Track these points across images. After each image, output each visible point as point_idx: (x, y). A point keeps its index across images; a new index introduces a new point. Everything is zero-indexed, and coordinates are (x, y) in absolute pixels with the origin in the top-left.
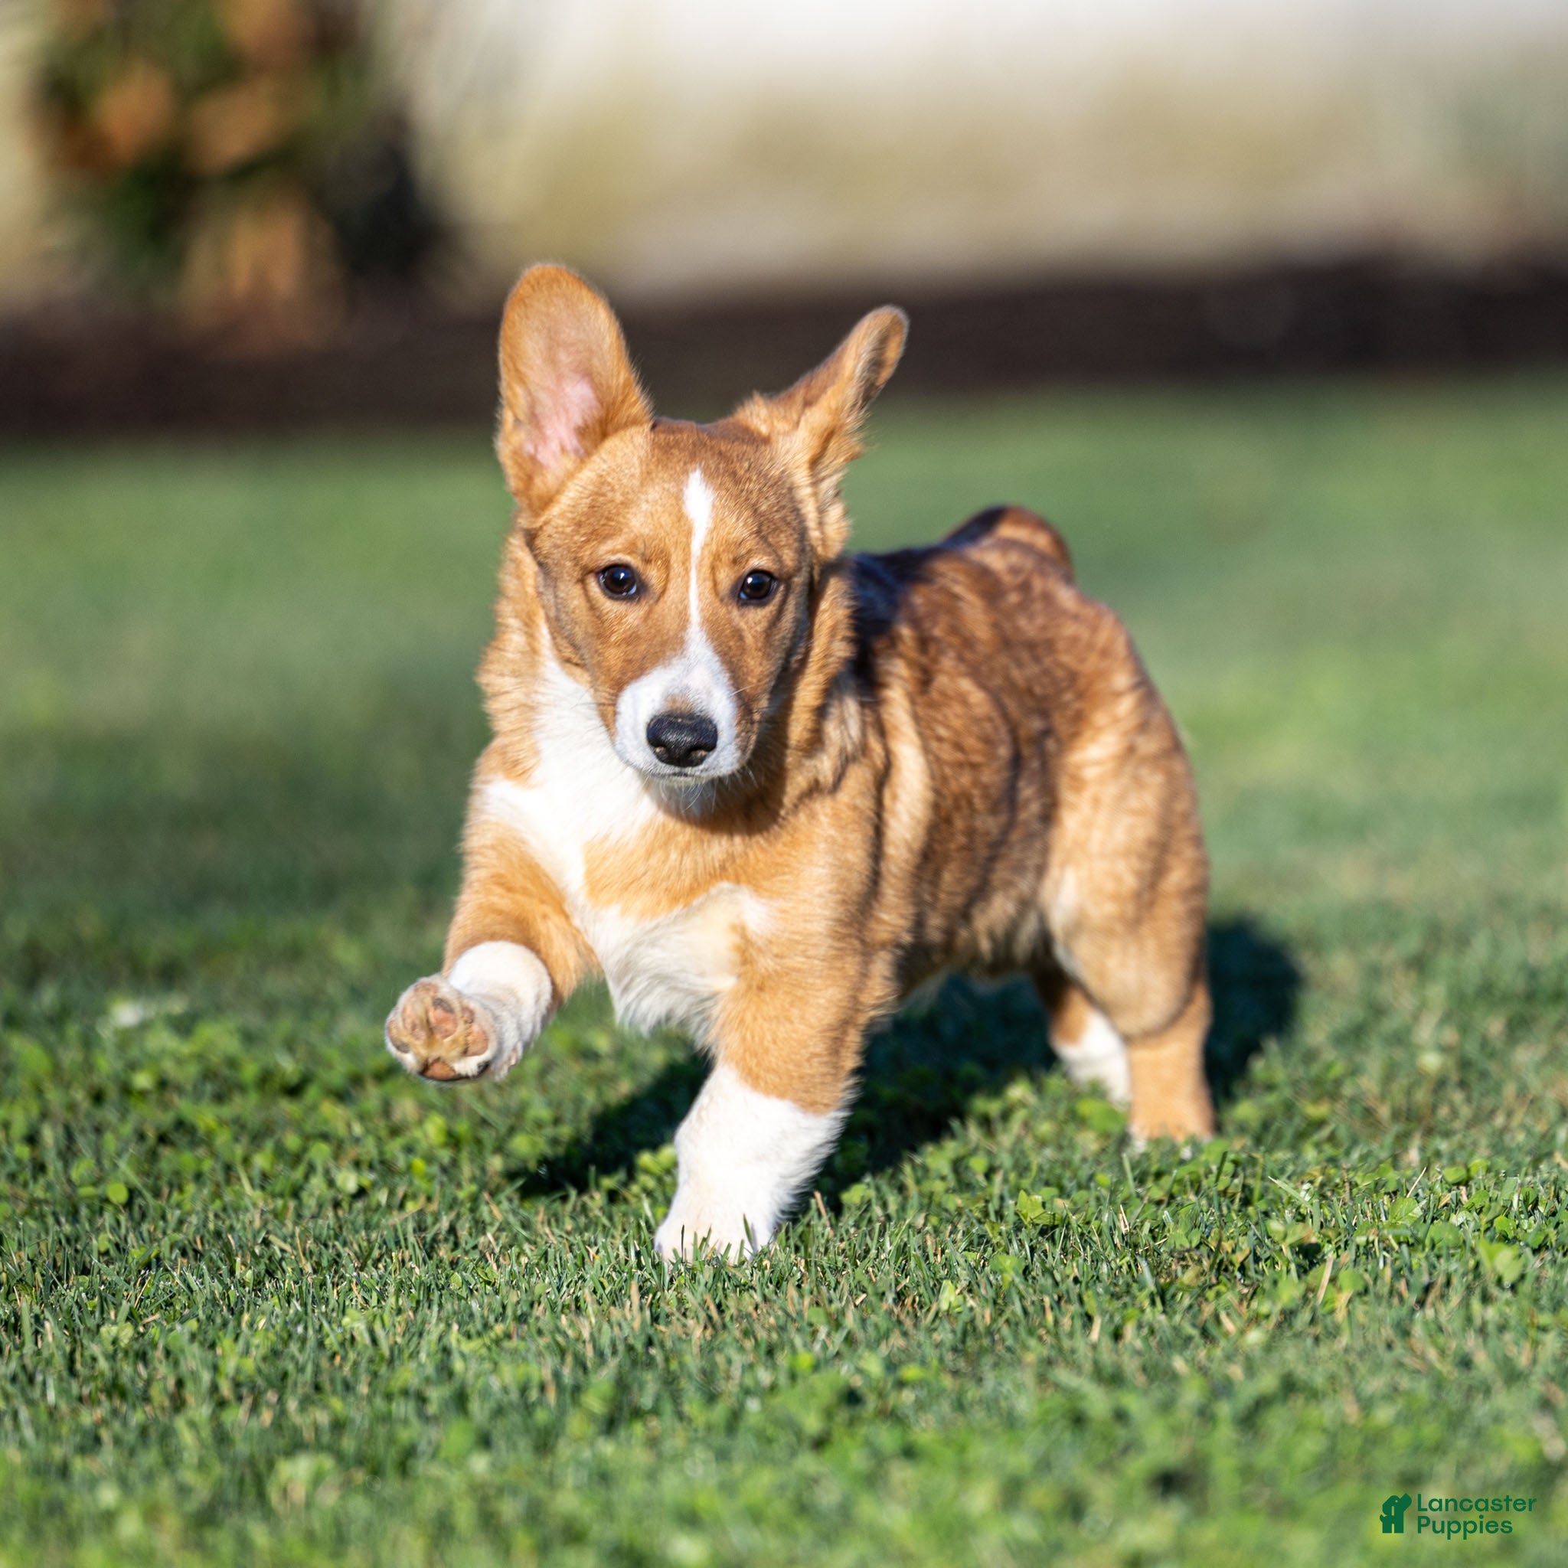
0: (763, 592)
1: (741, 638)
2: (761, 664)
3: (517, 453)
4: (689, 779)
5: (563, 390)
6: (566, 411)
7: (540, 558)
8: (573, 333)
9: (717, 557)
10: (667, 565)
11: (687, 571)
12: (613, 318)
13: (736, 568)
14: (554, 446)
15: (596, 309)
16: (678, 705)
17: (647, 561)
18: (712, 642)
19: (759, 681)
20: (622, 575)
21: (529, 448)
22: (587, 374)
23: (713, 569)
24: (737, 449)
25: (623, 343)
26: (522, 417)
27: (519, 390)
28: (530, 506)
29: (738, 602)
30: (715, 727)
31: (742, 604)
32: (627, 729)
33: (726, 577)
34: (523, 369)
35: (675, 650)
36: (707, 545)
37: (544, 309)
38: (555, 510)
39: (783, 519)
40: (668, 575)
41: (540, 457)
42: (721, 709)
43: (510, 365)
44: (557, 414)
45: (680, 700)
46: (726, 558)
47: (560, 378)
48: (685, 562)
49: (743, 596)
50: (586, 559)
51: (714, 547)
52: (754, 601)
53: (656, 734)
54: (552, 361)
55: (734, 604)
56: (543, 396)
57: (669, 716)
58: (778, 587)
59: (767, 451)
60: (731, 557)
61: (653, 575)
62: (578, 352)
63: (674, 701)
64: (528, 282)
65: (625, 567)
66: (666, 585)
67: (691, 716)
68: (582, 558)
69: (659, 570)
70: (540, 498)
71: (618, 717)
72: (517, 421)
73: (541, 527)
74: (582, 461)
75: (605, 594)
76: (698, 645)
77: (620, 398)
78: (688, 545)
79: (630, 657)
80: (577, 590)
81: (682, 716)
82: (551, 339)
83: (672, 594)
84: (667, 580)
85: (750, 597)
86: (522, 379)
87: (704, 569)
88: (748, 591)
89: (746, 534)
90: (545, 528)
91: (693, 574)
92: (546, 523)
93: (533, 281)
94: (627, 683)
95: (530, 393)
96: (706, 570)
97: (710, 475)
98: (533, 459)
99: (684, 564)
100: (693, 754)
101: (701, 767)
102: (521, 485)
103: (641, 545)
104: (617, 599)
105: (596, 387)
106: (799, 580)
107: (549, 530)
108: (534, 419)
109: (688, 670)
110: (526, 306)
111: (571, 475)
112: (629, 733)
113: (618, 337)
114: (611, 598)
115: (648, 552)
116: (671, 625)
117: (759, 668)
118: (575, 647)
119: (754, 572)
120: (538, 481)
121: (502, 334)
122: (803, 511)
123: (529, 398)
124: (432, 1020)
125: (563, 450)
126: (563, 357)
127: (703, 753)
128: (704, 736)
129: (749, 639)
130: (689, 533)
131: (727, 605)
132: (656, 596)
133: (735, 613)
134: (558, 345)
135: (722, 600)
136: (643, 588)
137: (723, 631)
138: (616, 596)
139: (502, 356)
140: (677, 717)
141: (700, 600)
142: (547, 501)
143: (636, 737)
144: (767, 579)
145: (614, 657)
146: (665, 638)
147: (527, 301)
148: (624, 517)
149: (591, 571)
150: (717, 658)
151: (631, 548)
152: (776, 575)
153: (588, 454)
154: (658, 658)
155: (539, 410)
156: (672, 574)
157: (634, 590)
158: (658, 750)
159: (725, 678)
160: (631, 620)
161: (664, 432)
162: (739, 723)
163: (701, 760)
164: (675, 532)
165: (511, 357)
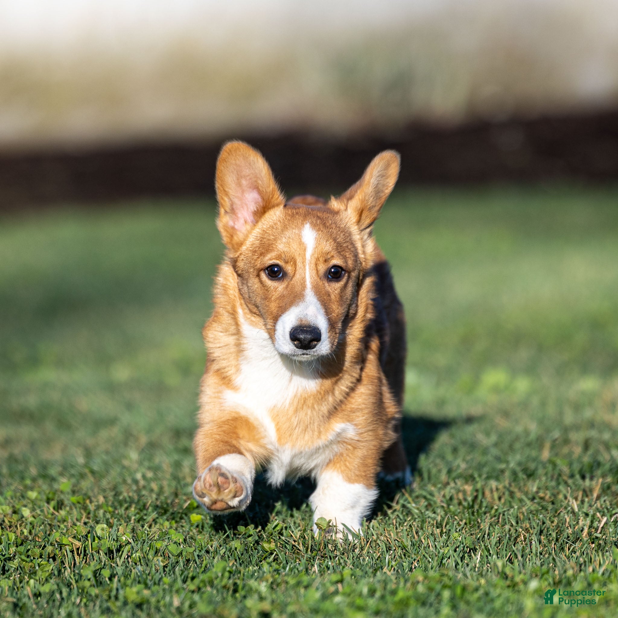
0: (338, 275)
1: (329, 295)
2: (338, 308)
3: (226, 227)
4: (308, 356)
5: (245, 196)
6: (246, 205)
7: (240, 272)
8: (247, 171)
9: (318, 259)
10: (295, 264)
11: (304, 266)
12: (265, 162)
13: (326, 264)
14: (242, 221)
15: (257, 159)
16: (303, 322)
17: (287, 262)
18: (317, 295)
19: (337, 316)
20: (276, 269)
21: (231, 223)
22: (256, 188)
23: (316, 265)
24: (325, 215)
25: (271, 172)
26: (228, 210)
27: (226, 199)
28: (233, 248)
29: (327, 280)
30: (320, 331)
31: (329, 280)
32: (280, 337)
33: (322, 268)
34: (227, 190)
35: (300, 299)
36: (313, 255)
37: (234, 162)
38: (244, 248)
39: (347, 246)
40: (296, 268)
41: (236, 227)
42: (322, 324)
43: (222, 189)
44: (243, 207)
45: (304, 320)
46: (321, 259)
47: (243, 192)
48: (304, 262)
49: (330, 276)
50: (258, 265)
51: (316, 256)
52: (334, 279)
53: (294, 336)
54: (239, 185)
55: (326, 280)
56: (236, 200)
57: (300, 327)
58: (345, 274)
59: (338, 218)
60: (324, 259)
61: (289, 268)
62: (250, 179)
63: (301, 321)
64: (226, 151)
65: (277, 265)
66: (295, 273)
67: (310, 326)
68: (256, 265)
69: (292, 266)
70: (237, 244)
71: (276, 332)
72: (226, 212)
73: (238, 257)
74: (255, 225)
75: (269, 278)
76: (310, 297)
77: (271, 196)
78: (305, 255)
79: (281, 305)
80: (257, 280)
81: (306, 326)
82: (238, 175)
83: (298, 276)
84: (295, 270)
85: (333, 278)
86: (227, 194)
87: (312, 265)
88: (332, 274)
89: (331, 249)
90: (240, 256)
91: (307, 267)
92: (241, 254)
93: (228, 151)
94: (280, 316)
95: (231, 200)
96: (313, 265)
97: (314, 226)
98: (233, 228)
99: (303, 263)
100: (311, 344)
101: (314, 350)
102: (229, 240)
103: (283, 256)
104: (273, 280)
105: (260, 192)
106: (354, 274)
107: (242, 257)
108: (233, 211)
109: (307, 308)
110: (226, 162)
111: (250, 232)
112: (281, 338)
113: (268, 169)
114: (271, 280)
115: (287, 258)
116: (298, 289)
117: (338, 310)
118: (257, 307)
119: (335, 266)
120: (235, 238)
121: (217, 175)
122: (356, 246)
123: (230, 202)
124: (220, 483)
125: (246, 222)
126: (244, 182)
127: (316, 343)
128: (316, 336)
129: (333, 297)
130: (305, 250)
131: (322, 281)
132: (291, 278)
133: (326, 284)
134: (241, 177)
135: (320, 278)
136: (285, 275)
137: (321, 292)
138: (273, 279)
139: (217, 185)
140: (304, 327)
141: (311, 278)
142: (241, 244)
143: (285, 339)
144: (340, 270)
145: (273, 306)
146: (296, 294)
147: (226, 160)
148: (275, 245)
149: (262, 270)
150: (319, 303)
151: (279, 257)
152: (344, 268)
153: (257, 222)
154: (293, 303)
155: (234, 207)
156: (297, 268)
157: (281, 275)
158: (296, 343)
159: (322, 311)
160: (280, 289)
161: (290, 208)
162: (329, 332)
163: (315, 346)
164: (298, 250)
165: (222, 185)
